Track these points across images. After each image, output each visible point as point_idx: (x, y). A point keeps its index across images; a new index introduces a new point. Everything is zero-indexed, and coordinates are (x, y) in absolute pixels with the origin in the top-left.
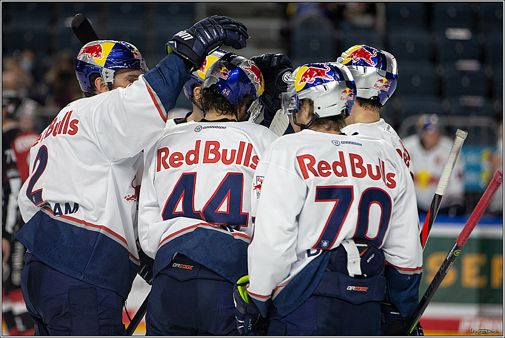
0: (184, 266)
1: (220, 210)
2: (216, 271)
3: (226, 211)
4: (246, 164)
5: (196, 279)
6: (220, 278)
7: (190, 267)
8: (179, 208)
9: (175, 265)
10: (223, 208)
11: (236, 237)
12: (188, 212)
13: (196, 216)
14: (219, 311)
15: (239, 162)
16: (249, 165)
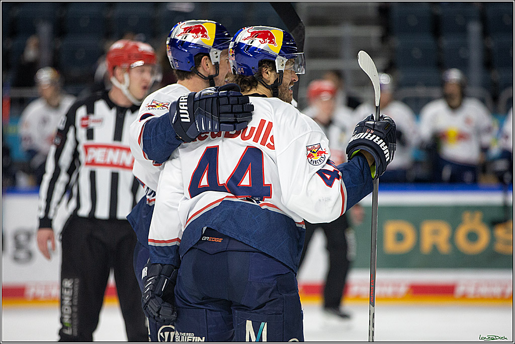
0: (214, 239)
1: (243, 184)
2: (247, 242)
3: (249, 184)
4: (263, 143)
5: (225, 251)
6: (251, 249)
7: (220, 240)
8: (204, 182)
9: (205, 238)
10: (246, 182)
11: (264, 207)
12: (214, 185)
13: (221, 189)
14: (251, 282)
15: (256, 140)
16: (266, 144)
